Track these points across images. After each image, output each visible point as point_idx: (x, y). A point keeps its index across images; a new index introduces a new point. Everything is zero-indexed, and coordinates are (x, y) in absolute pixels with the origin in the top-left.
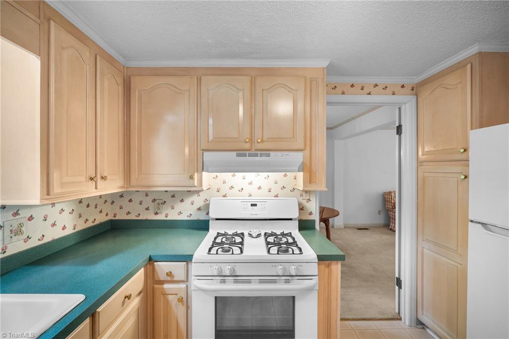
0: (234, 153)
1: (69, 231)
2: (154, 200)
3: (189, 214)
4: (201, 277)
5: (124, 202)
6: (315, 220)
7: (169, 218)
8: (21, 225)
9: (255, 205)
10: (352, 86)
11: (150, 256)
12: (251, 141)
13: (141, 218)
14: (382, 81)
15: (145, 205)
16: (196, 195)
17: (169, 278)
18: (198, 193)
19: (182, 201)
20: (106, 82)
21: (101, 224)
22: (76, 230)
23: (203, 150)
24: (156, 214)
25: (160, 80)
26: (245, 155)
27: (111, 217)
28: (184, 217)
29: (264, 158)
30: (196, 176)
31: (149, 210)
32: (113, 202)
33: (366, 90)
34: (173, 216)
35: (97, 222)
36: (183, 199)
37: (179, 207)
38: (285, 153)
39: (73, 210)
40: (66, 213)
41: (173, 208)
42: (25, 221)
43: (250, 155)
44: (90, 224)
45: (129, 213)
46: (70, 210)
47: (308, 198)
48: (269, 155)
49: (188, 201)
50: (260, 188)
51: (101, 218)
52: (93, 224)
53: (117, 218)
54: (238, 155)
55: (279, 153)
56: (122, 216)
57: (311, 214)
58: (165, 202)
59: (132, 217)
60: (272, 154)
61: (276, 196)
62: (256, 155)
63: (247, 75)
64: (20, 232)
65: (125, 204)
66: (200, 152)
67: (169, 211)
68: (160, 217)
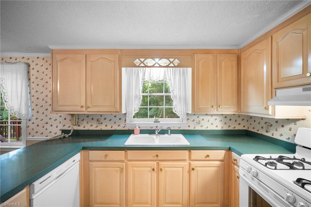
0: (301, 89)
1: (219, 128)
2: (266, 123)
3: (287, 137)
4: (243, 168)
7: (274, 137)
8: (199, 121)
11: (230, 147)
13: (259, 132)
15: (261, 125)
16: (294, 124)
18: (295, 122)
19: (283, 126)
21: (239, 130)
22: (223, 129)
23: (275, 89)
24: (267, 132)
27: (245, 128)
28: (284, 138)
30: (270, 108)
31: (263, 128)
32: (248, 120)
34: (277, 136)
35: (236, 129)
36: (283, 125)
37: (281, 130)
39: (221, 120)
40: (218, 121)
41: (277, 130)
42: (201, 120)
44: (231, 128)
45: (254, 128)
46: (220, 120)
49: (287, 127)
51: (240, 128)
52: (234, 129)
53: (249, 129)
54: (304, 90)
56: (251, 129)
58: (272, 125)
59: (255, 131)
64: (199, 124)
65: (252, 122)
66: (274, 90)
67: (274, 132)
68: (269, 135)
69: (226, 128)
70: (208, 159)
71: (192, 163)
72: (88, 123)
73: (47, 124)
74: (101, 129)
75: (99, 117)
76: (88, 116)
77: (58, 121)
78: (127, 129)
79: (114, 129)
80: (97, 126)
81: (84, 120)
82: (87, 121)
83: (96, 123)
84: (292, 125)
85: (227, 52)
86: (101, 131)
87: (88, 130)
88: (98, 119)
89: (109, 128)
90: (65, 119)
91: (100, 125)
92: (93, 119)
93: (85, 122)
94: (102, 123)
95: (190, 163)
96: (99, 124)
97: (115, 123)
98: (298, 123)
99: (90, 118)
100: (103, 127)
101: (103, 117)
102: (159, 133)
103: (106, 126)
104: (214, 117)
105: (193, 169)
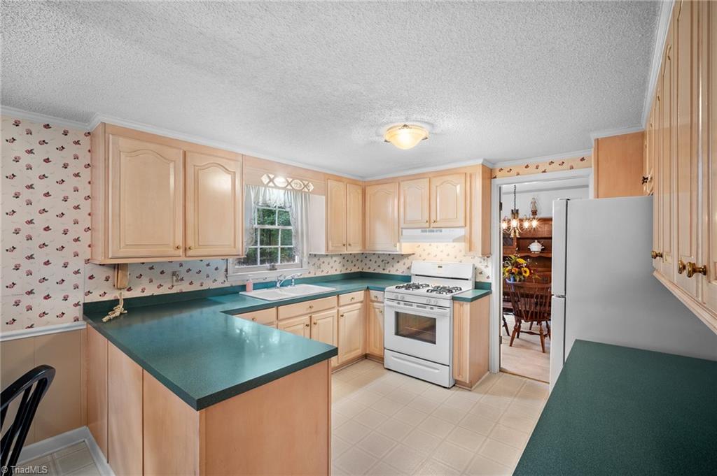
0: (420, 230)
2: (383, 261)
3: (402, 271)
4: (389, 299)
5: (367, 261)
6: (490, 284)
7: (391, 273)
8: (320, 265)
9: (441, 267)
10: (527, 167)
11: (368, 286)
12: (429, 221)
13: (376, 272)
14: (557, 158)
15: (378, 264)
17: (376, 299)
19: (398, 262)
20: (352, 195)
23: (402, 228)
24: (384, 269)
25: (380, 187)
26: (426, 231)
27: (360, 270)
28: (399, 273)
29: (438, 233)
30: (398, 245)
31: (380, 267)
32: (362, 260)
33: (541, 169)
34: (393, 272)
35: (352, 271)
37: (397, 266)
38: (452, 229)
40: (337, 263)
41: (393, 266)
43: (430, 231)
44: (348, 271)
45: (369, 268)
46: (339, 262)
47: (486, 264)
48: (441, 231)
49: (402, 262)
50: (448, 255)
51: (355, 270)
53: (364, 271)
54: (422, 231)
55: (448, 230)
56: (366, 270)
57: (488, 277)
58: (389, 262)
59: (371, 271)
60: (443, 230)
61: (461, 262)
62: (433, 231)
63: (427, 178)
64: (320, 268)
65: (368, 262)
66: (401, 230)
67: (391, 268)
68: (386, 272)
69: (344, 272)
70: (353, 301)
71: (340, 309)
72: (151, 281)
73: (32, 295)
74: (181, 290)
75: (177, 268)
76: (152, 268)
77: (68, 285)
78: (229, 285)
79: (206, 288)
80: (173, 286)
81: (141, 275)
82: (149, 278)
83: (170, 280)
84: (405, 260)
85: (354, 182)
86: (181, 294)
87: (152, 297)
88: (176, 272)
89: (196, 287)
90: (91, 277)
91: (179, 283)
92: (162, 272)
93: (145, 280)
94: (182, 279)
95: (338, 310)
96: (177, 281)
97: (208, 276)
98: (410, 257)
99: (157, 270)
100: (184, 287)
101: (185, 268)
102: (282, 286)
103: (191, 283)
104: (334, 259)
105: (342, 316)
